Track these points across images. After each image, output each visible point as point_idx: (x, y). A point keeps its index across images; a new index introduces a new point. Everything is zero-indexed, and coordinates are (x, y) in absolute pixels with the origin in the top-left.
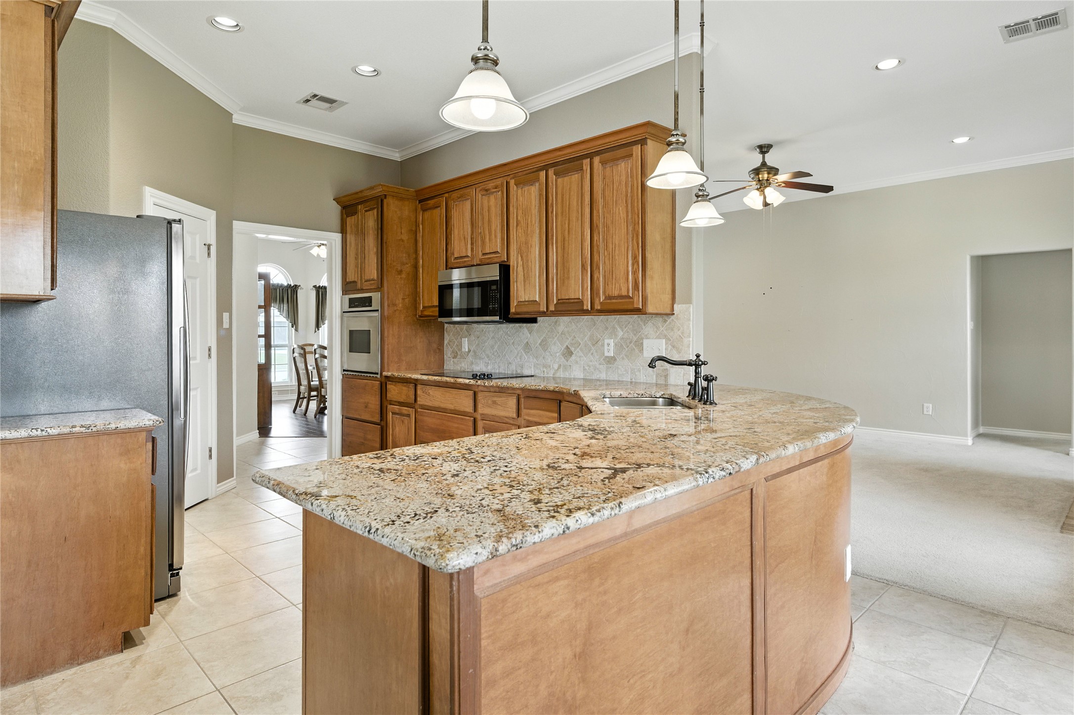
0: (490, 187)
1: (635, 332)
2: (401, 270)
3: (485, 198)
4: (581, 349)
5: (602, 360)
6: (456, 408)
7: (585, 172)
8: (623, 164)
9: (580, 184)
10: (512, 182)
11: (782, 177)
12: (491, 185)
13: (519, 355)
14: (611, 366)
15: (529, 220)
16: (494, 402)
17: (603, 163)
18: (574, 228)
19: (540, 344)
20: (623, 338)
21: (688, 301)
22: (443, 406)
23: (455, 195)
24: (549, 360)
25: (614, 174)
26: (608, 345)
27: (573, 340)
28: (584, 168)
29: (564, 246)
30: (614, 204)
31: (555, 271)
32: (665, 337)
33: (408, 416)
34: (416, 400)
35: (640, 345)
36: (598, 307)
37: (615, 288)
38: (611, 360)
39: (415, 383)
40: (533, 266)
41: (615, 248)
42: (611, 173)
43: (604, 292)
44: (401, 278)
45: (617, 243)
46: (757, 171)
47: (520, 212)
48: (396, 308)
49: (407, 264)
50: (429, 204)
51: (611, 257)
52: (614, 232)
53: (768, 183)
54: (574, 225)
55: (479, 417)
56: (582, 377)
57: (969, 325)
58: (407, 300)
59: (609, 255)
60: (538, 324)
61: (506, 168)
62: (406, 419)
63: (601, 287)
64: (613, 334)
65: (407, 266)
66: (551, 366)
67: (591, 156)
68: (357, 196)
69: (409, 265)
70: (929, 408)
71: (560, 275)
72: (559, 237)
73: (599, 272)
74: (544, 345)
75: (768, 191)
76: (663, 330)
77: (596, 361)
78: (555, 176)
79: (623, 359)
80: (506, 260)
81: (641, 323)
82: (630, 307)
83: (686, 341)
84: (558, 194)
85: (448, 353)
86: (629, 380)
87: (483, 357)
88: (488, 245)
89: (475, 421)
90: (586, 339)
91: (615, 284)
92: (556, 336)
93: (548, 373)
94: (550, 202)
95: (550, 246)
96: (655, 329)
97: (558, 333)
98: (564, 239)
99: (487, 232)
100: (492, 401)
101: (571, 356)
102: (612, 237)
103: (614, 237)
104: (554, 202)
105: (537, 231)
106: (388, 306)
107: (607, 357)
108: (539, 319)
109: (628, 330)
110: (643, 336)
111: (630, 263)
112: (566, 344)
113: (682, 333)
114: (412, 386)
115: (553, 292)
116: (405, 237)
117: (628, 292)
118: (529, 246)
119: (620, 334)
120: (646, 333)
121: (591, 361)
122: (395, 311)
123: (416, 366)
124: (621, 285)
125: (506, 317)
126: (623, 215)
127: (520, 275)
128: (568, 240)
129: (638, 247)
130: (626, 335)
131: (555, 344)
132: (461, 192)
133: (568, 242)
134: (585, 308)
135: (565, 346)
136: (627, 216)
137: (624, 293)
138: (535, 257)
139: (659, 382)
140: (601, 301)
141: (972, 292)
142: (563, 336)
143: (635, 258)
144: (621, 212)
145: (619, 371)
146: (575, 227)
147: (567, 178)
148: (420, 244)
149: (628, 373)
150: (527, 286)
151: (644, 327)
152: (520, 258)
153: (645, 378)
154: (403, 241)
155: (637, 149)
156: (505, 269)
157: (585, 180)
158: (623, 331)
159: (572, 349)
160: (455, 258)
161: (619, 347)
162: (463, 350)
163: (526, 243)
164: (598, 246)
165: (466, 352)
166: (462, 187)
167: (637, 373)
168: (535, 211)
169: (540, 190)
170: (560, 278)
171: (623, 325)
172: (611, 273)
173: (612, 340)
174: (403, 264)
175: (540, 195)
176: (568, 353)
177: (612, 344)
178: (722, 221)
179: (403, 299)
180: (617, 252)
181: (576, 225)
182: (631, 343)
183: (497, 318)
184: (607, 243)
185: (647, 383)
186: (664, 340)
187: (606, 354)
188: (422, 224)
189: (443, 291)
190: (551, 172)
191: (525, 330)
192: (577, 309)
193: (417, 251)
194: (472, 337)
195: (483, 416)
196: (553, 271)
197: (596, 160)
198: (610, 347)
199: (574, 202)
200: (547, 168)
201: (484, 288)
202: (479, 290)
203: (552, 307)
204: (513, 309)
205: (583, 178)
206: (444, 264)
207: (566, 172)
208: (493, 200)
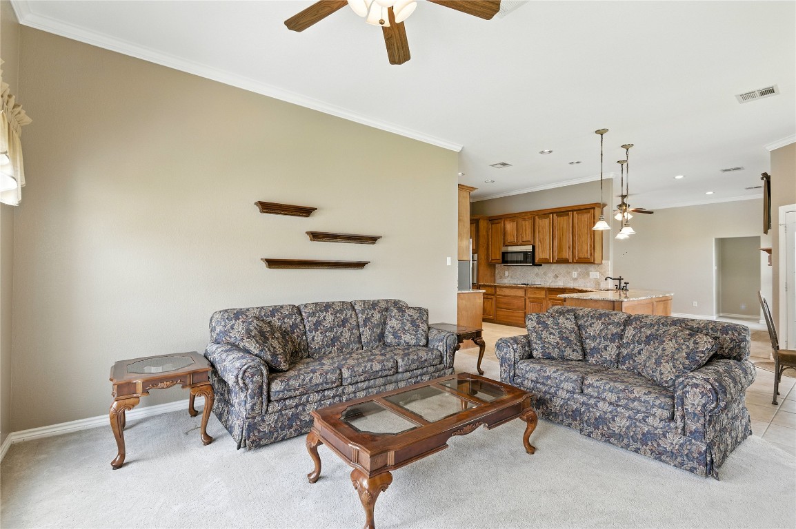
1: (585, 270)
3: (523, 222)
4: (562, 276)
5: (571, 279)
6: (517, 295)
8: (585, 215)
9: (568, 220)
10: (537, 217)
11: (631, 209)
12: (526, 217)
14: (575, 281)
15: (545, 231)
16: (536, 293)
17: (578, 214)
19: (543, 273)
20: (581, 272)
21: (608, 259)
22: (509, 294)
23: (508, 219)
24: (547, 279)
27: (559, 272)
28: (570, 215)
30: (582, 227)
33: (492, 299)
34: (495, 292)
35: (588, 275)
36: (574, 261)
37: (582, 255)
38: (575, 279)
39: (495, 287)
41: (582, 242)
42: (581, 217)
44: (483, 248)
46: (620, 206)
47: (540, 228)
50: (495, 221)
52: (582, 236)
53: (625, 211)
54: (565, 233)
55: (527, 298)
56: (562, 285)
57: (715, 268)
59: (580, 245)
61: (535, 212)
62: (490, 300)
63: (577, 255)
64: (577, 270)
66: (548, 281)
67: (573, 211)
70: (695, 304)
72: (559, 238)
73: (576, 250)
74: (545, 274)
75: (625, 214)
76: (597, 269)
77: (569, 280)
78: (556, 217)
79: (581, 279)
80: (533, 244)
81: (588, 267)
82: (589, 262)
83: (607, 273)
84: (558, 223)
85: (497, 276)
86: (583, 286)
87: (520, 278)
88: (525, 238)
89: (525, 300)
90: (564, 272)
92: (550, 271)
94: (554, 225)
95: (555, 240)
96: (593, 269)
97: (552, 270)
99: (524, 234)
100: (534, 292)
103: (582, 238)
104: (556, 226)
105: (549, 235)
106: (480, 259)
108: (542, 265)
109: (583, 269)
111: (589, 247)
113: (606, 270)
114: (493, 288)
115: (555, 256)
116: (485, 234)
117: (587, 256)
118: (545, 239)
119: (579, 270)
120: (590, 270)
121: (567, 279)
123: (488, 281)
124: (585, 254)
125: (534, 264)
127: (540, 250)
128: (562, 238)
129: (592, 242)
131: (550, 273)
132: (512, 219)
134: (569, 261)
135: (555, 274)
136: (588, 232)
137: (585, 257)
138: (547, 244)
140: (576, 259)
141: (716, 252)
142: (554, 271)
143: (591, 245)
144: (585, 231)
145: (579, 283)
148: (490, 236)
149: (583, 283)
150: (544, 254)
152: (540, 244)
153: (590, 285)
155: (591, 211)
156: (534, 247)
158: (581, 269)
159: (559, 275)
160: (509, 242)
161: (579, 275)
162: (505, 275)
163: (543, 239)
164: (575, 241)
165: (507, 275)
166: (512, 217)
167: (587, 284)
168: (547, 228)
169: (550, 221)
170: (559, 251)
171: (581, 267)
172: (581, 250)
173: (576, 272)
174: (484, 244)
176: (556, 277)
179: (484, 257)
180: (583, 244)
182: (584, 273)
183: (531, 264)
184: (579, 240)
186: (598, 272)
187: (573, 277)
188: (491, 228)
189: (504, 254)
190: (555, 215)
191: (536, 269)
192: (565, 261)
193: (488, 239)
194: (510, 271)
195: (529, 298)
196: (555, 249)
197: (575, 213)
198: (575, 274)
199: (565, 226)
200: (552, 213)
201: (525, 253)
202: (522, 254)
203: (555, 261)
204: (536, 261)
205: (569, 218)
206: (502, 244)
207: (561, 216)
208: (527, 222)
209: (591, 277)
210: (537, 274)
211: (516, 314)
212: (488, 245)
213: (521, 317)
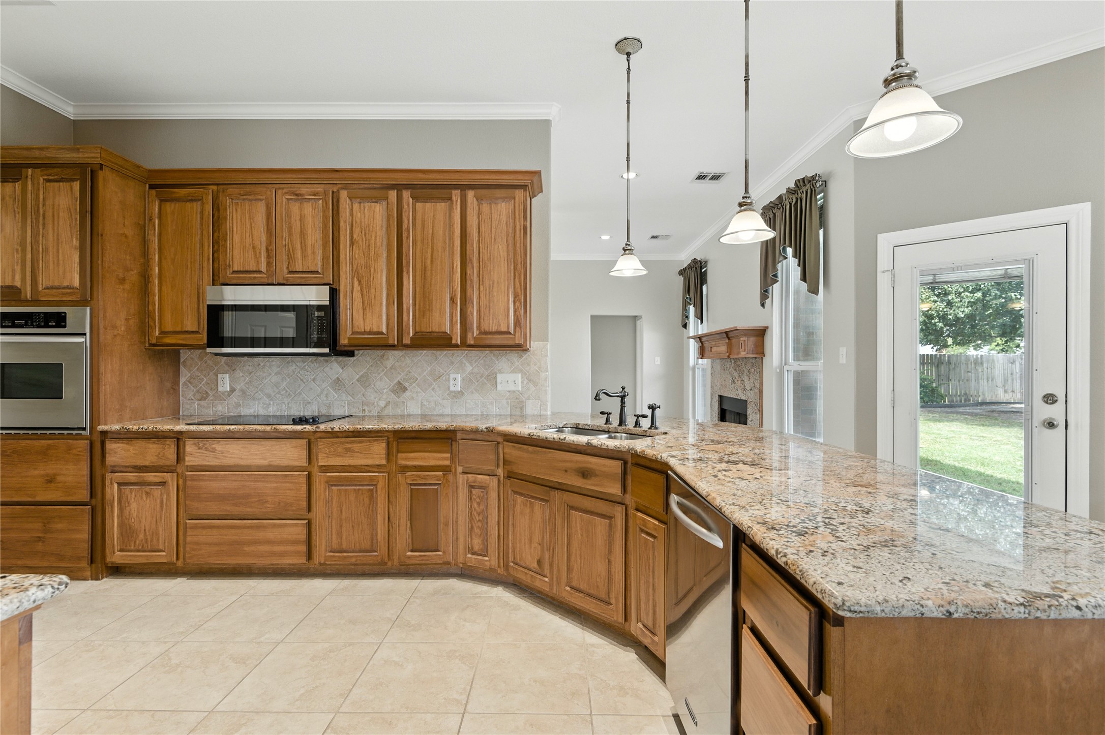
0: (304, 192)
1: (487, 367)
2: (124, 277)
3: (295, 208)
4: (418, 385)
5: (446, 394)
6: (272, 463)
7: (454, 203)
8: (503, 204)
9: (448, 214)
10: (343, 194)
12: (304, 190)
13: (325, 393)
14: (457, 400)
15: (372, 242)
16: (348, 450)
17: (479, 199)
18: (439, 258)
19: (358, 381)
20: (472, 373)
21: (546, 338)
22: (242, 463)
23: (232, 190)
24: (372, 397)
25: (493, 212)
26: (455, 379)
27: (407, 375)
28: (454, 198)
29: (425, 276)
30: (493, 241)
31: (411, 301)
32: (521, 371)
33: (163, 484)
34: (179, 458)
35: (493, 380)
36: (470, 341)
37: (493, 323)
38: (457, 395)
39: (178, 438)
40: (378, 294)
41: (493, 284)
42: (489, 210)
43: (479, 327)
44: (124, 289)
45: (496, 280)
47: (357, 231)
48: (116, 332)
49: (133, 271)
50: (174, 192)
51: (488, 293)
52: (492, 268)
54: (440, 255)
55: (315, 471)
56: (420, 413)
58: (132, 322)
59: (486, 290)
60: (355, 358)
61: (337, 175)
62: (157, 491)
63: (475, 321)
64: (460, 369)
65: (132, 273)
66: (376, 404)
67: (464, 188)
68: (25, 153)
69: (135, 272)
71: (419, 305)
72: (419, 266)
73: (473, 307)
74: (364, 381)
76: (518, 365)
77: (439, 396)
78: (411, 199)
79: (472, 393)
80: (332, 283)
81: (493, 358)
82: (511, 342)
83: (543, 375)
84: (417, 218)
85: (188, 395)
86: (480, 413)
87: (260, 397)
88: (300, 261)
89: (309, 476)
90: (425, 373)
91: (493, 320)
92: (383, 370)
93: (370, 412)
94: (405, 226)
95: (405, 274)
96: (510, 364)
97: (386, 368)
98: (425, 268)
99: (298, 246)
100: (345, 448)
101: (404, 392)
102: (490, 273)
103: (492, 273)
104: (411, 227)
105: (385, 255)
106: (106, 328)
107: (452, 392)
108: (356, 352)
109: (479, 365)
110: (496, 371)
111: (511, 299)
112: (398, 379)
113: (540, 368)
114: (169, 441)
115: (409, 324)
116: (129, 232)
117: (508, 329)
118: (372, 270)
119: (469, 368)
120: (500, 368)
121: (432, 397)
122: (115, 336)
123: (144, 413)
124: (500, 321)
126: (503, 253)
127: (356, 303)
128: (431, 270)
129: (521, 286)
130: (476, 370)
131: (381, 379)
132: (248, 189)
133: (431, 273)
134: (454, 342)
135: (395, 381)
136: (508, 255)
137: (504, 329)
138: (381, 284)
139: (514, 413)
140: (475, 335)
142: (393, 371)
143: (516, 296)
144: (501, 251)
145: (467, 405)
146: (441, 258)
147: (430, 204)
148: (154, 246)
149: (478, 406)
150: (368, 315)
151: (497, 363)
152: (356, 283)
153: (498, 410)
154: (126, 237)
155: (519, 194)
156: (334, 293)
157: (455, 210)
158: (472, 366)
159: (407, 385)
160: (233, 271)
161: (467, 382)
162: (220, 389)
163: (367, 266)
164: (471, 280)
165: (227, 391)
166: (248, 182)
167: (488, 406)
168: (381, 233)
169: (389, 210)
170: (419, 309)
171: (472, 360)
172: (488, 309)
173: (460, 375)
174: (127, 269)
175: (389, 217)
176: (400, 388)
177: (459, 379)
178: (645, 272)
179: (126, 319)
180: (495, 289)
181: (442, 255)
182: (481, 377)
183: (327, 350)
184: (483, 278)
185: (500, 415)
186: (520, 375)
187: (452, 388)
188: (160, 218)
189: (216, 312)
190: (406, 194)
191: (335, 368)
192: (441, 342)
193: (145, 254)
194: (238, 373)
195: (325, 469)
196: (408, 300)
197: (470, 194)
198: (456, 382)
199: (440, 232)
200: (399, 187)
201: (301, 311)
202: (292, 315)
203: (407, 341)
204: (344, 340)
205: (451, 209)
206: (207, 276)
207: (427, 199)
208: (308, 209)
209: (499, 387)
210: (338, 383)
211: (271, 534)
212: (145, 278)
213: (295, 542)
